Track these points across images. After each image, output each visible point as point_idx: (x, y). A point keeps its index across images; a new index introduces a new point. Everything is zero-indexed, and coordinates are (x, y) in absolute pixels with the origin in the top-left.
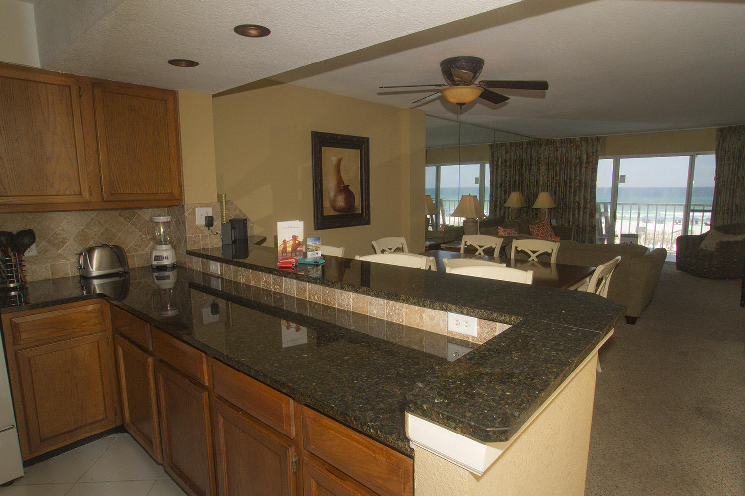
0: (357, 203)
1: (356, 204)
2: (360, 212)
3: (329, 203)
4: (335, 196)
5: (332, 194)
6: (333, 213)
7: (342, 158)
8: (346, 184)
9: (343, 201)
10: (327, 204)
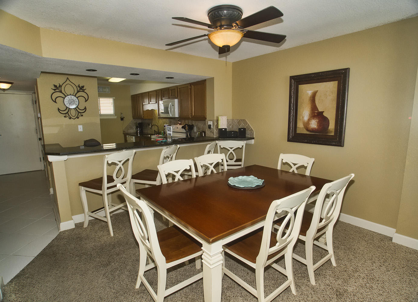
0: (332, 126)
1: (330, 128)
2: (333, 134)
3: (302, 125)
4: (309, 120)
5: (306, 118)
6: (305, 132)
7: (318, 91)
8: (320, 110)
9: (316, 124)
10: (300, 125)
